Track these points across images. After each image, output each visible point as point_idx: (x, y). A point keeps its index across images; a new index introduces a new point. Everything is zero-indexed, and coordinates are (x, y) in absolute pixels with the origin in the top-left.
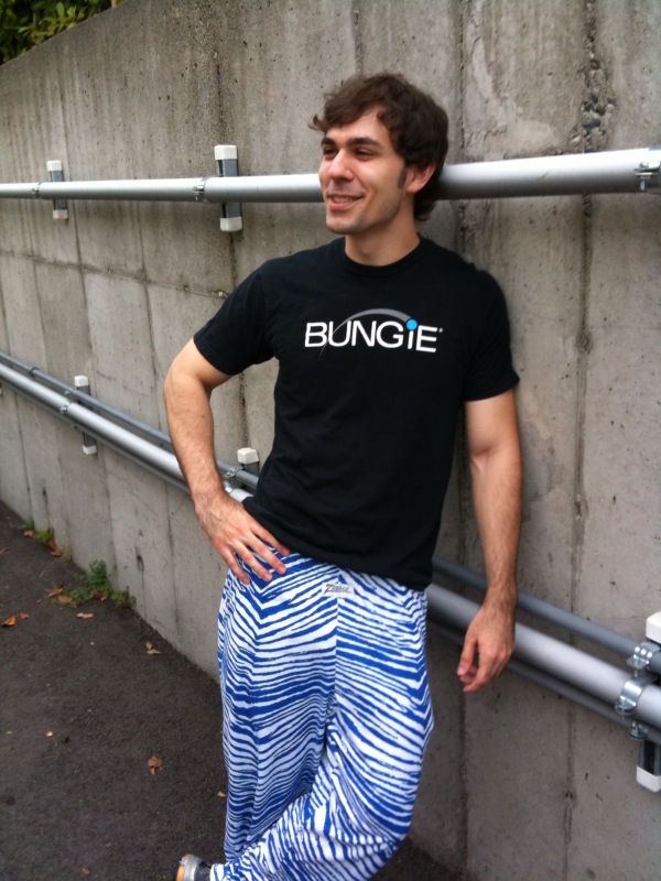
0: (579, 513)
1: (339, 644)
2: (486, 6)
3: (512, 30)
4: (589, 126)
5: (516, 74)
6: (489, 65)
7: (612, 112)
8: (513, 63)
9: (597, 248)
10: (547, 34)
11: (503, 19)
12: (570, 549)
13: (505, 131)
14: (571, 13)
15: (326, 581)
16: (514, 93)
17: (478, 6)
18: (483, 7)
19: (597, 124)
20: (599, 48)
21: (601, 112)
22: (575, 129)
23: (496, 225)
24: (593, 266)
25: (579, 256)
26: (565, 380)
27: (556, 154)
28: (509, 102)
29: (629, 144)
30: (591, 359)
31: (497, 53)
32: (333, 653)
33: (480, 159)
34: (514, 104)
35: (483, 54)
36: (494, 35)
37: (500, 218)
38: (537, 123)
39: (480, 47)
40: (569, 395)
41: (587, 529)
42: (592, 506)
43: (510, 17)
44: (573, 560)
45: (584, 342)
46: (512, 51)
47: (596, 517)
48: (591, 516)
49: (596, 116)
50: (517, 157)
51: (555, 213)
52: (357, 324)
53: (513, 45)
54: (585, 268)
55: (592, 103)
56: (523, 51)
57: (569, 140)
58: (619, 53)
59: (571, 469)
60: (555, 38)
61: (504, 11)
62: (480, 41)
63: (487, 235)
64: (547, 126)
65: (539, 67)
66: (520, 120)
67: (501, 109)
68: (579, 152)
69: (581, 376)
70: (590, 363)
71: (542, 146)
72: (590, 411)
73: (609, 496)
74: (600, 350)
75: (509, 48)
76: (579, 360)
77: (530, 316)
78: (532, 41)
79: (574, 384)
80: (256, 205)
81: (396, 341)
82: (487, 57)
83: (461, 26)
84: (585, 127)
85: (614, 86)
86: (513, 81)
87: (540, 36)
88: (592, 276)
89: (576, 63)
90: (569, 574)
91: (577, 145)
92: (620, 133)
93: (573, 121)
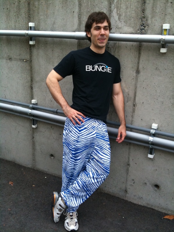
0: (134, 106)
1: (97, 135)
2: (118, 2)
3: (124, 7)
4: (142, 30)
5: (124, 17)
6: (117, 14)
7: (147, 27)
8: (124, 14)
9: (142, 53)
10: (133, 10)
11: (122, 5)
12: (132, 114)
13: (121, 28)
14: (139, 6)
15: (93, 122)
16: (124, 20)
17: (116, 1)
18: (117, 2)
19: (144, 29)
20: (145, 14)
21: (145, 27)
22: (138, 30)
23: (117, 47)
24: (141, 57)
25: (137, 55)
26: (133, 79)
27: (134, 34)
28: (122, 22)
29: (151, 34)
30: (139, 75)
31: (120, 12)
32: (95, 137)
33: (114, 33)
34: (124, 23)
35: (116, 11)
36: (119, 8)
37: (118, 46)
38: (129, 27)
39: (115, 10)
40: (134, 83)
41: (136, 109)
42: (137, 105)
43: (124, 5)
44: (132, 116)
45: (138, 72)
46: (124, 12)
47: (138, 106)
48: (137, 107)
49: (143, 28)
50: (124, 33)
51: (132, 46)
52: (97, 66)
53: (124, 11)
54: (139, 57)
55: (143, 25)
56: (127, 12)
57: (137, 32)
58: (150, 16)
59: (133, 98)
60: (135, 11)
61: (122, 3)
62: (116, 8)
63: (114, 49)
64: (132, 28)
65: (130, 16)
66: (125, 26)
67: (120, 23)
68: (139, 34)
69: (137, 78)
70: (139, 76)
71: (130, 32)
72: (138, 86)
73: (142, 102)
74: (142, 73)
75: (123, 11)
76: (136, 76)
77: (125, 67)
78: (129, 10)
79: (135, 80)
80: (41, 38)
81: (104, 70)
82: (117, 12)
83: (111, 4)
84: (141, 29)
85: (148, 22)
86: (124, 18)
87: (131, 10)
88: (141, 59)
89: (139, 16)
90: (131, 119)
91: (138, 33)
92: (149, 31)
93: (138, 28)
